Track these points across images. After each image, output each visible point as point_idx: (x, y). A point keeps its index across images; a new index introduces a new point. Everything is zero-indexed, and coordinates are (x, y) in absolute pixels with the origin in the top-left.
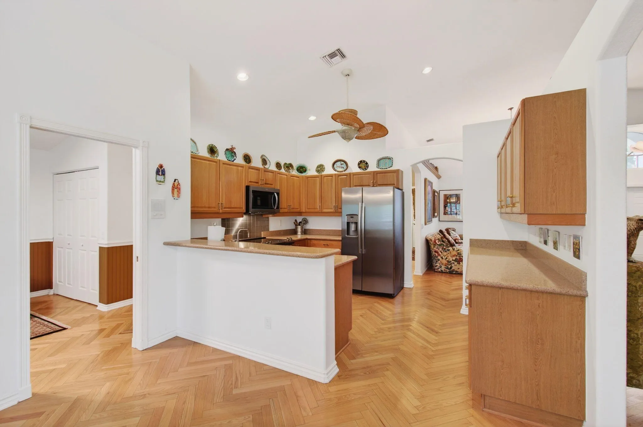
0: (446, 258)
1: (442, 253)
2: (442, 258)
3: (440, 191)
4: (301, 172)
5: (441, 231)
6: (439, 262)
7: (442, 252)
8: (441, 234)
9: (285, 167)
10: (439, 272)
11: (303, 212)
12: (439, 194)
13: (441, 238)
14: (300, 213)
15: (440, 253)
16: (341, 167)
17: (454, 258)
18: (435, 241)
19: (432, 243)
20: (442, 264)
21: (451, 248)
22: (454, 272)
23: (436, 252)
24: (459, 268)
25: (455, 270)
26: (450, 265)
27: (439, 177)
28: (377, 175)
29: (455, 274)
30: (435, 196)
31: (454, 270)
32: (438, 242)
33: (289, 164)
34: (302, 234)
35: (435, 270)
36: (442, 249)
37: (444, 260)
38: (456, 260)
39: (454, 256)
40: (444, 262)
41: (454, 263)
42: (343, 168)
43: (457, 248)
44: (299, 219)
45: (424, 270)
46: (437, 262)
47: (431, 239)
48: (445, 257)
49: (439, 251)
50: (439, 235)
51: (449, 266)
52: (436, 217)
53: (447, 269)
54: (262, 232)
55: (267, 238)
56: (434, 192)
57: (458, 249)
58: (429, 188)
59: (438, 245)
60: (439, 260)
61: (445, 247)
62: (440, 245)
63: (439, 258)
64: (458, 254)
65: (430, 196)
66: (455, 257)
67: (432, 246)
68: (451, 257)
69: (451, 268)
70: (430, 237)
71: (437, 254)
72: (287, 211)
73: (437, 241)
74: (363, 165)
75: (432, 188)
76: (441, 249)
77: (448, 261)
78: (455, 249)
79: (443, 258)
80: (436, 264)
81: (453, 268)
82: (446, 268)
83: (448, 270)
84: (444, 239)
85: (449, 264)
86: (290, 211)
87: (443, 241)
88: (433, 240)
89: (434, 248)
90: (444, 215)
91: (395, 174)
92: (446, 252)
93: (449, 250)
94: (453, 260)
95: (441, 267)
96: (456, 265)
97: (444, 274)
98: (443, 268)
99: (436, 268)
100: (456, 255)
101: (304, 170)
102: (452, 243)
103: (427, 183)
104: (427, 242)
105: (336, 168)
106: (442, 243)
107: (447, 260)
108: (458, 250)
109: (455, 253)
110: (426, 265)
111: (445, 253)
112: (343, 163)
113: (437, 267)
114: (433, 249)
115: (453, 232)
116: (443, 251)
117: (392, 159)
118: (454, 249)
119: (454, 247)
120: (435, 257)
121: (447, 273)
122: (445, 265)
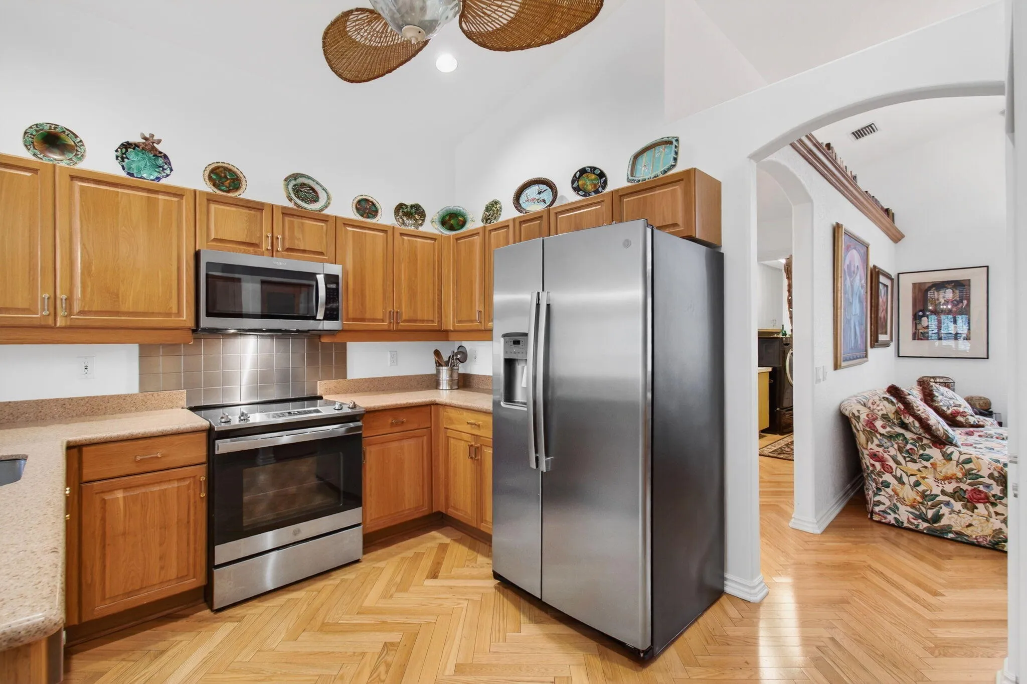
0: (917, 484)
1: (898, 463)
2: (900, 480)
3: (899, 274)
4: (452, 228)
5: (894, 391)
6: (889, 490)
7: (900, 458)
8: (894, 400)
9: (401, 214)
10: (889, 524)
11: (452, 331)
12: (895, 281)
13: (897, 412)
14: (442, 334)
15: (892, 463)
16: (539, 201)
17: (950, 488)
18: (870, 423)
19: (860, 426)
20: (902, 501)
21: (935, 453)
22: (950, 536)
23: (874, 456)
24: (970, 525)
25: (957, 528)
26: (933, 506)
27: (896, 237)
28: (621, 201)
29: (951, 540)
30: (881, 286)
31: (950, 526)
32: (884, 427)
33: (412, 206)
34: (452, 389)
35: (872, 515)
36: (900, 450)
37: (907, 486)
38: (957, 495)
39: (948, 478)
40: (908, 493)
41: (947, 504)
42: (544, 201)
43: (960, 453)
44: (447, 349)
45: (832, 510)
46: (879, 489)
47: (857, 414)
48: (913, 479)
49: (886, 455)
50: (886, 403)
51: (930, 514)
52: (886, 345)
53: (920, 521)
54: (318, 382)
55: (324, 397)
56: (875, 274)
57: (963, 457)
58: (852, 258)
59: (881, 435)
60: (887, 485)
61: (909, 446)
62: (891, 437)
63: (887, 477)
64: (967, 474)
65: (859, 283)
66: (954, 485)
67: (861, 438)
68: (936, 480)
69: (937, 518)
70: (852, 408)
71: (878, 465)
72: (386, 328)
73: (879, 424)
74: (588, 182)
75: (866, 258)
76: (893, 451)
77: (924, 495)
78: (955, 456)
79: (905, 479)
80: (875, 494)
81: (944, 522)
82: (917, 517)
83: (923, 525)
84: (909, 420)
85: (930, 503)
86: (400, 328)
87: (904, 426)
88: (863, 417)
89: (869, 447)
90: (914, 339)
91: (678, 189)
92: (914, 461)
93: (928, 458)
94: (943, 492)
95: (895, 509)
96: (959, 512)
97: (906, 534)
98: (904, 514)
99: (877, 509)
100: (957, 478)
101: (461, 223)
102: (941, 433)
103: (843, 240)
104: (845, 422)
105: (523, 205)
106: (899, 430)
107: (920, 488)
108: (969, 461)
109: (951, 469)
110: (841, 494)
111: (910, 465)
112: (543, 187)
113: (882, 507)
114: (864, 449)
115: (943, 389)
116: (905, 458)
117: (677, 140)
118: (948, 458)
119: (950, 449)
120: (872, 472)
121: (921, 532)
122: (913, 507)
